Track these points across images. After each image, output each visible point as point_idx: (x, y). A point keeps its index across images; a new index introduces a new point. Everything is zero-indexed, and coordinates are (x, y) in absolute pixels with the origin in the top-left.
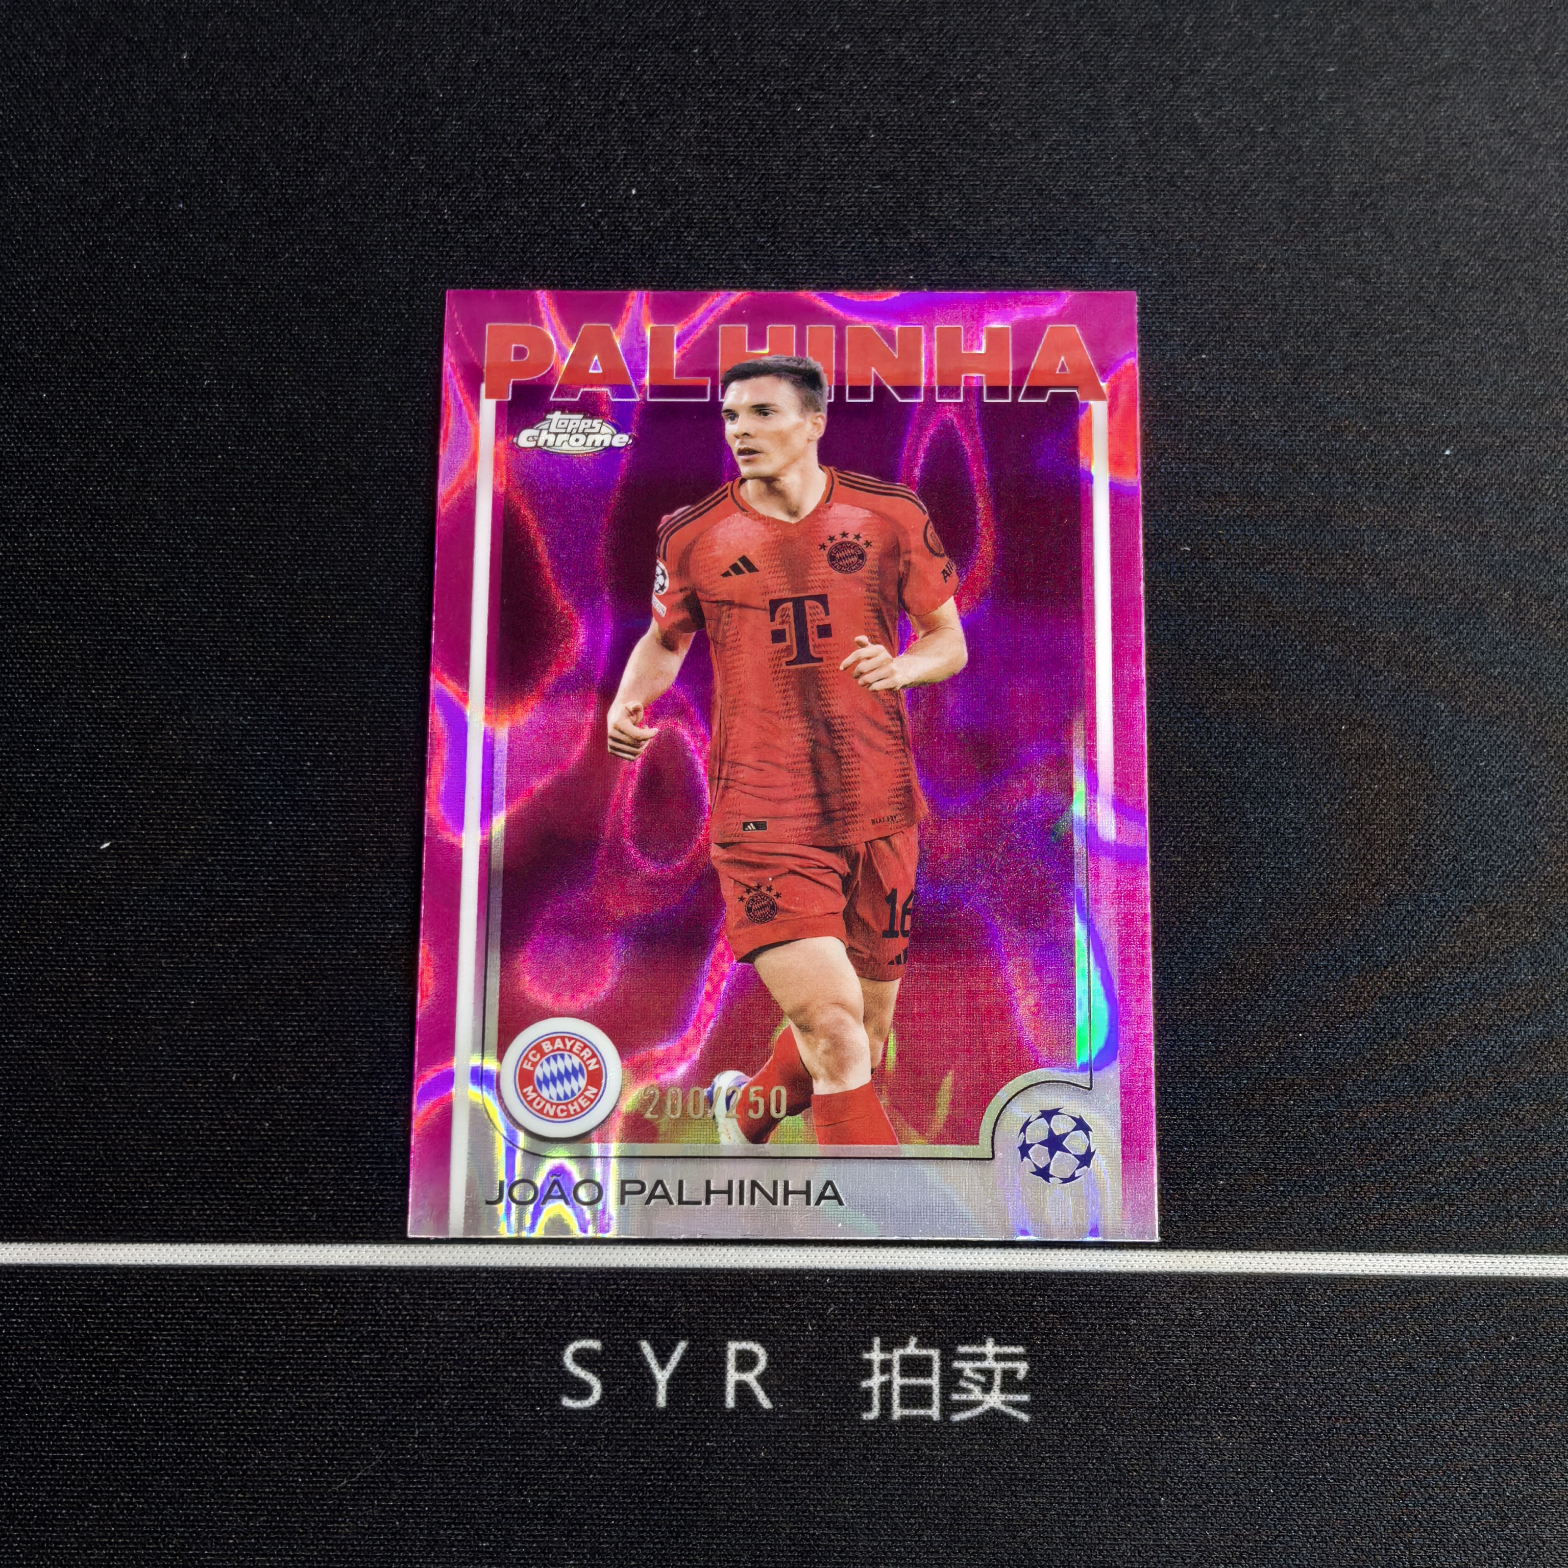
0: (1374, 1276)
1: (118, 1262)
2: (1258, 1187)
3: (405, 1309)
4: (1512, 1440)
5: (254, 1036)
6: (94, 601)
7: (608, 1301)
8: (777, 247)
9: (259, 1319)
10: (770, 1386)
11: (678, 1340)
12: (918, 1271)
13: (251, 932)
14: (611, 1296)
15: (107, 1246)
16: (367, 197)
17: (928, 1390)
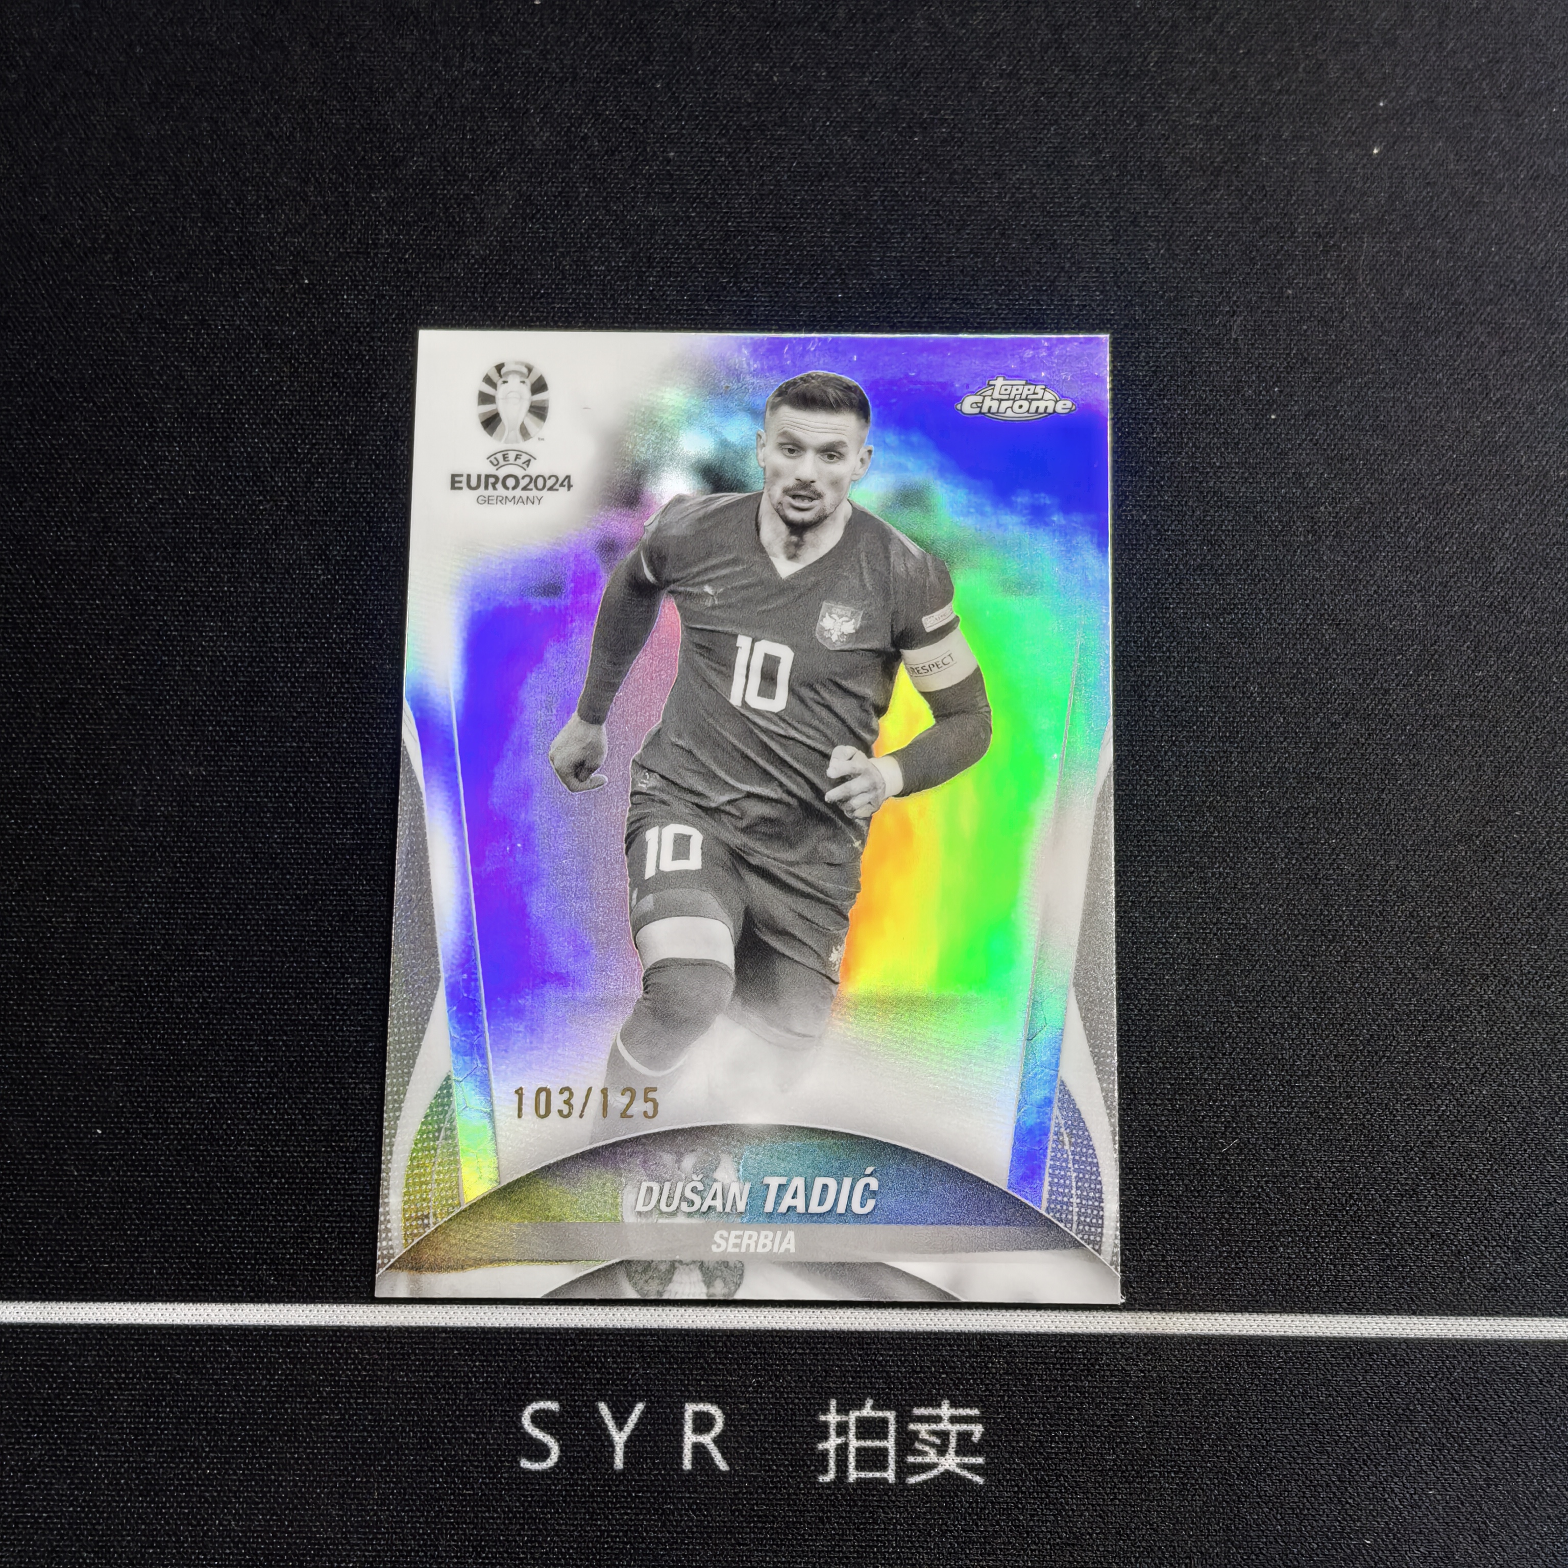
0: (1327, 1338)
1: (79, 1321)
2: (1213, 1248)
3: (365, 1370)
4: (1462, 1503)
5: (213, 1092)
6: (55, 649)
7: (566, 1362)
8: (739, 288)
9: (220, 1379)
10: (727, 1448)
11: (636, 1402)
12: (874, 1332)
13: (210, 987)
14: (569, 1357)
15: (68, 1304)
16: (328, 234)
17: (884, 1452)
